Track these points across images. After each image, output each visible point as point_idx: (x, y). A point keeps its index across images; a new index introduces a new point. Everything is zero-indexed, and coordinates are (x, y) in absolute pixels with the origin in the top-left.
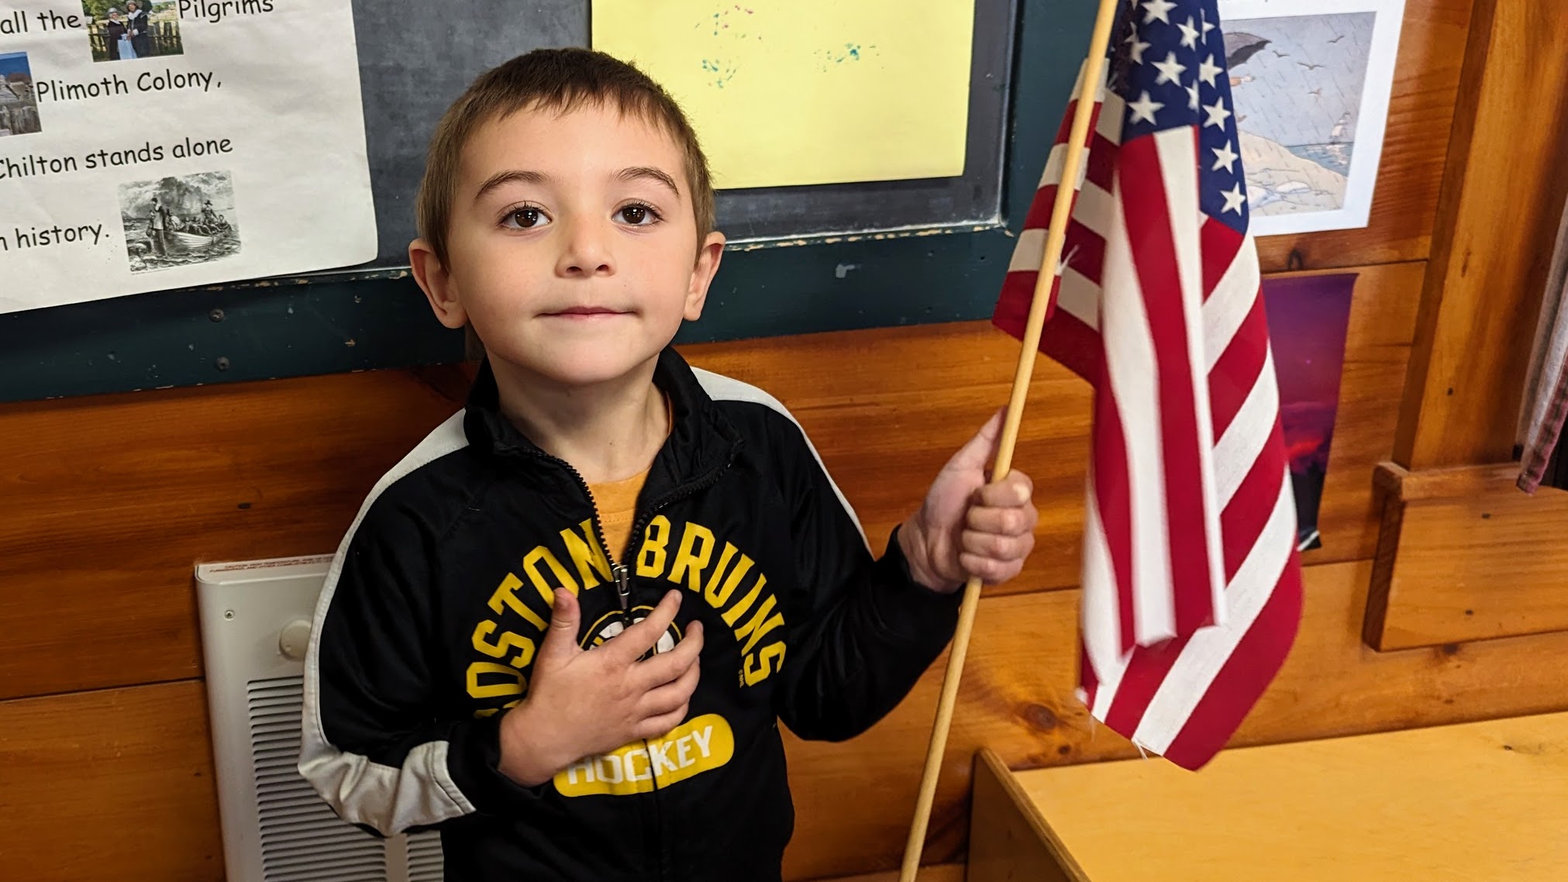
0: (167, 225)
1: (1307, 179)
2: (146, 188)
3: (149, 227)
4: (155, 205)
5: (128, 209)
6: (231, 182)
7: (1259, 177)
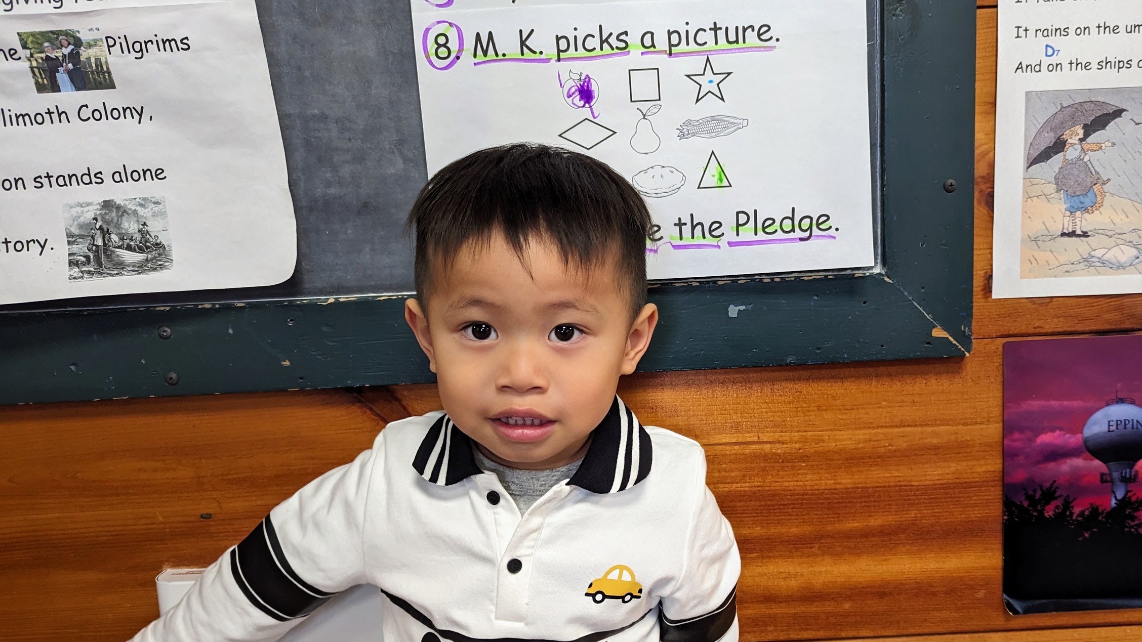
0: (107, 242)
2: (87, 208)
3: (90, 243)
4: (96, 224)
5: (71, 226)
6: (164, 206)
7: (1128, 237)
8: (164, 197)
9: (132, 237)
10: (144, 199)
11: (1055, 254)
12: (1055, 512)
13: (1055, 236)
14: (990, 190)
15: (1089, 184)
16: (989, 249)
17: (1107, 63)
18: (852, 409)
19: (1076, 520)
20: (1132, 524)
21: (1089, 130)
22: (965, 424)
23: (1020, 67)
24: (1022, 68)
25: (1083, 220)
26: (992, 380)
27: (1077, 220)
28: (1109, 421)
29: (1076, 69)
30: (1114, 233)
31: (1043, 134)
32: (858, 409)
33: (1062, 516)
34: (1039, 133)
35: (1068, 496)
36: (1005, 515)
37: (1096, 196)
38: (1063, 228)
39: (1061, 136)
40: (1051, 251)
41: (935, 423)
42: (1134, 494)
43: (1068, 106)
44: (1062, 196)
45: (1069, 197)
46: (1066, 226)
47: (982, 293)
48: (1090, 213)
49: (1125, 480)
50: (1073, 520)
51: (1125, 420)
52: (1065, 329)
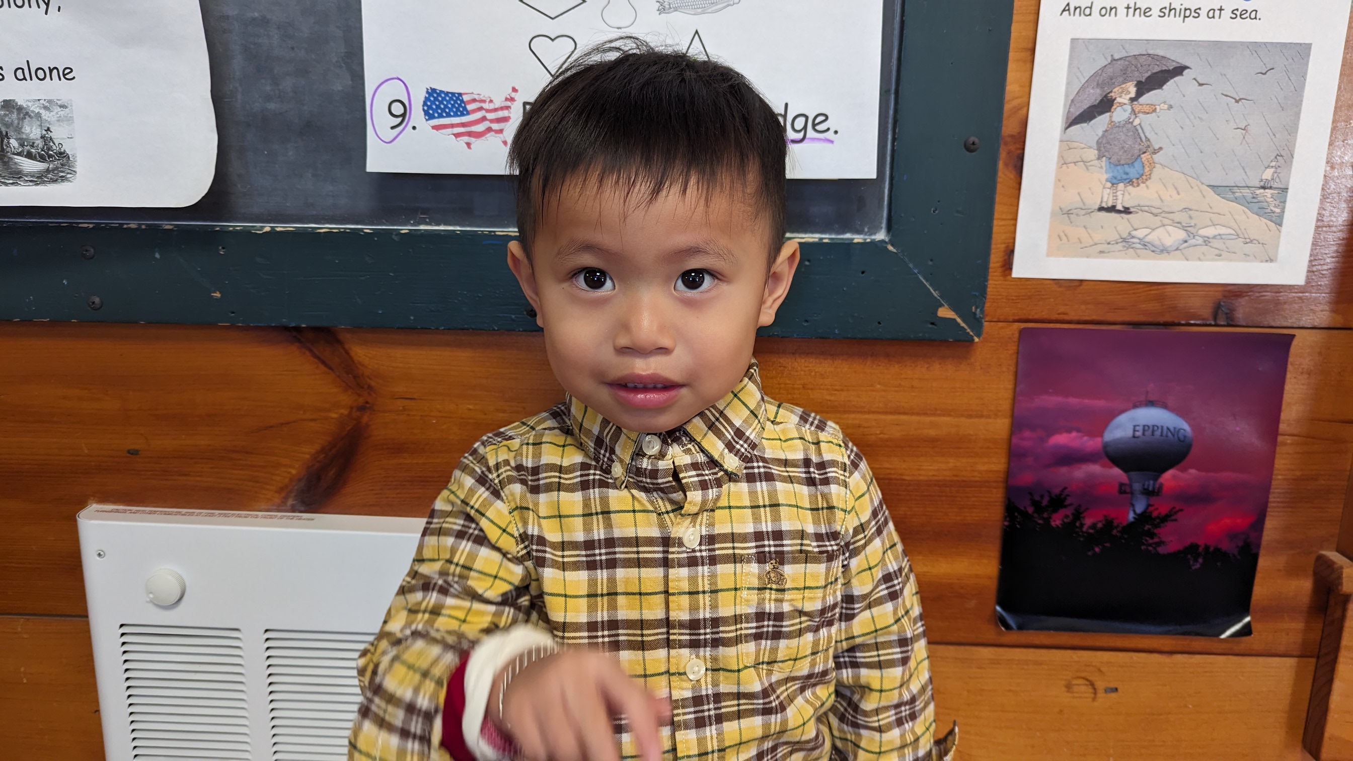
0: (5, 147)
1: (1236, 227)
6: (72, 110)
7: (1177, 217)
8: (71, 100)
9: (34, 143)
10: (50, 101)
11: (1090, 231)
12: (1063, 521)
13: (1090, 211)
14: (1020, 151)
15: (1136, 152)
16: (1012, 219)
17: (1170, 10)
18: (842, 390)
19: (1086, 532)
20: (1151, 541)
21: (1143, 88)
22: (970, 417)
23: (1067, 8)
24: (1069, 10)
25: (1126, 194)
26: (1004, 369)
27: (1119, 193)
28: (1135, 426)
29: (1134, 15)
30: (1160, 211)
31: (1088, 89)
32: (848, 390)
33: (1071, 527)
34: (1083, 88)
35: (1080, 505)
36: (1005, 521)
37: (1144, 167)
38: (1102, 202)
39: (1109, 93)
40: (1085, 227)
41: (934, 412)
42: (1157, 509)
43: (1120, 59)
44: (1103, 164)
45: (1112, 166)
46: (1105, 199)
47: (1000, 270)
48: (1134, 186)
49: (1147, 493)
50: (1082, 532)
51: (1153, 426)
52: (1094, 317)
